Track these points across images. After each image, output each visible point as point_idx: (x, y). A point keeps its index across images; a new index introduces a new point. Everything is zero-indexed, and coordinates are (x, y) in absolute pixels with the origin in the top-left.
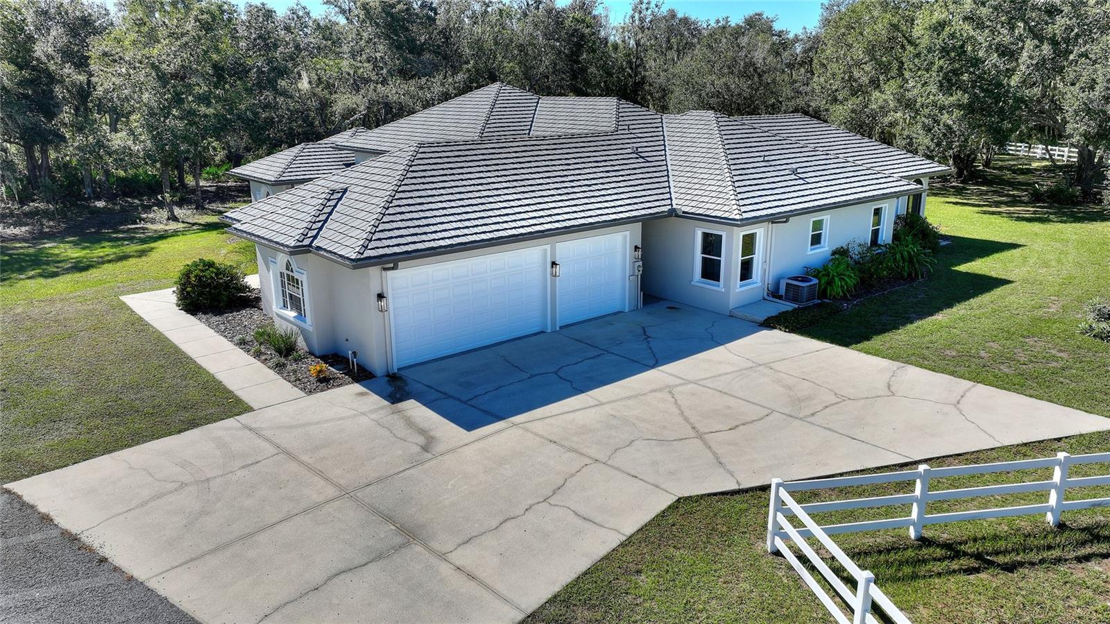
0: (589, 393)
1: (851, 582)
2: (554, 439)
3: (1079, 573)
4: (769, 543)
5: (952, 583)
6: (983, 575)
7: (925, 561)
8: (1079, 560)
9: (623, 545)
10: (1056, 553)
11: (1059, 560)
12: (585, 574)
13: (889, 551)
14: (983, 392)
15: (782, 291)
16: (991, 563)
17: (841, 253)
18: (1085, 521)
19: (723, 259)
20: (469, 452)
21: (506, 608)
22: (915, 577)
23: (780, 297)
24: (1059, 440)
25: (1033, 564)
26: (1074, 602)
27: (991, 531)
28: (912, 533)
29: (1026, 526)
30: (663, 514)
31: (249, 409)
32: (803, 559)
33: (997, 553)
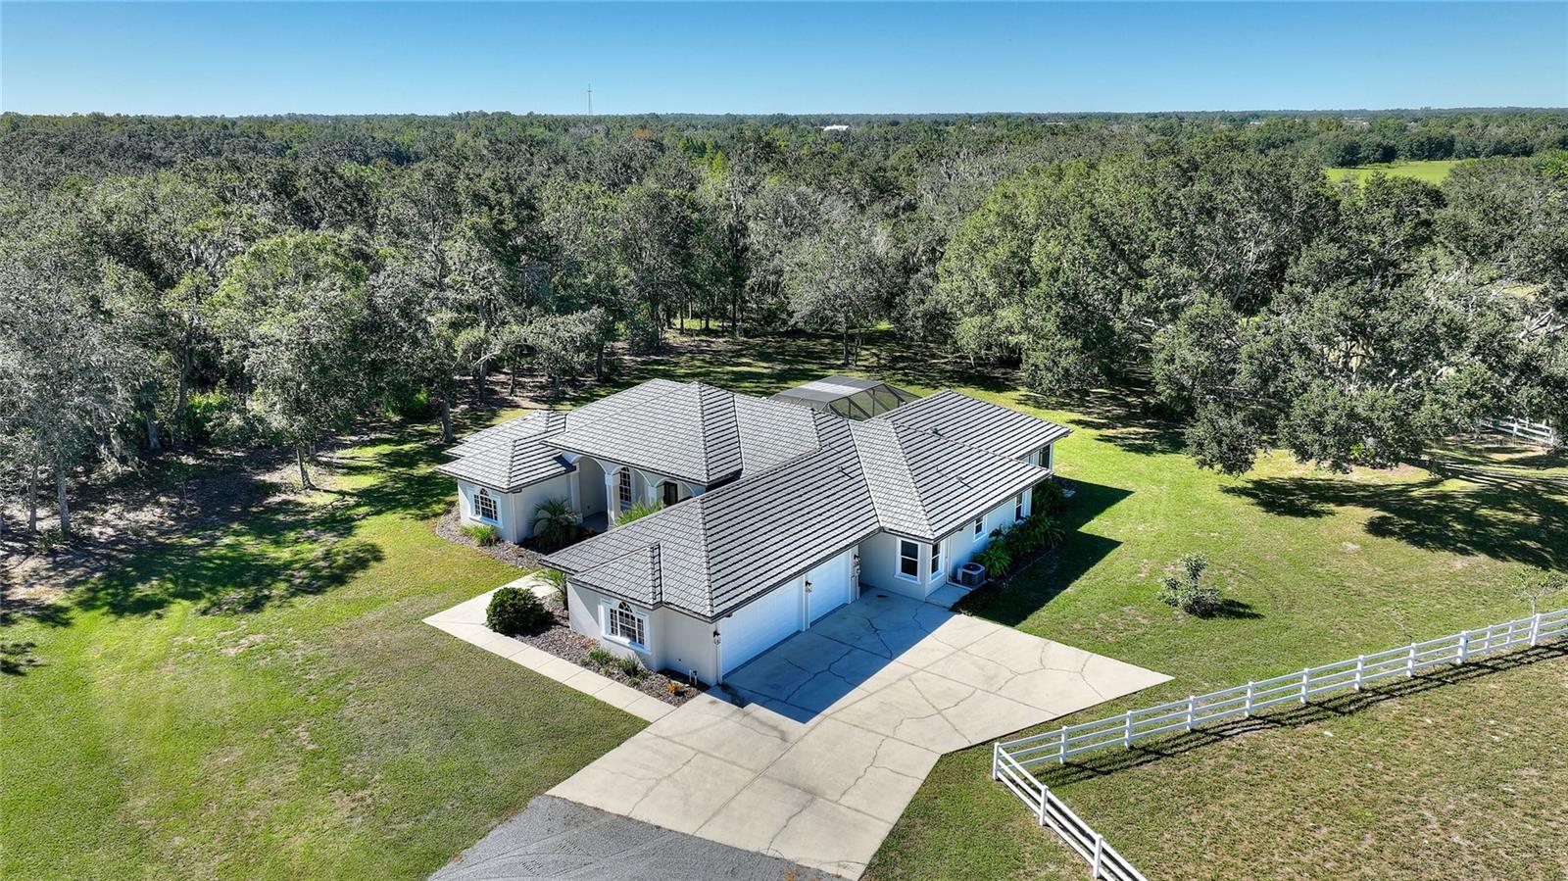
0: (860, 686)
1: (1039, 791)
2: (857, 724)
3: (1137, 772)
4: (994, 774)
5: (1080, 785)
6: (1094, 779)
7: (1068, 775)
8: (1137, 765)
9: (923, 785)
10: (1128, 763)
11: (1128, 767)
12: (911, 802)
13: (1051, 772)
14: (1098, 659)
15: (960, 577)
16: (1098, 772)
17: (996, 533)
18: (1143, 743)
19: (919, 560)
20: (810, 738)
21: (882, 823)
22: (1064, 784)
23: (958, 582)
24: (1135, 693)
25: (1116, 770)
26: (1133, 786)
27: (1099, 755)
28: (1061, 761)
29: (1115, 750)
30: (936, 766)
31: (647, 724)
32: (1013, 781)
33: (1101, 767)
